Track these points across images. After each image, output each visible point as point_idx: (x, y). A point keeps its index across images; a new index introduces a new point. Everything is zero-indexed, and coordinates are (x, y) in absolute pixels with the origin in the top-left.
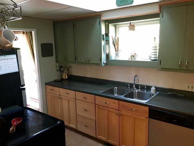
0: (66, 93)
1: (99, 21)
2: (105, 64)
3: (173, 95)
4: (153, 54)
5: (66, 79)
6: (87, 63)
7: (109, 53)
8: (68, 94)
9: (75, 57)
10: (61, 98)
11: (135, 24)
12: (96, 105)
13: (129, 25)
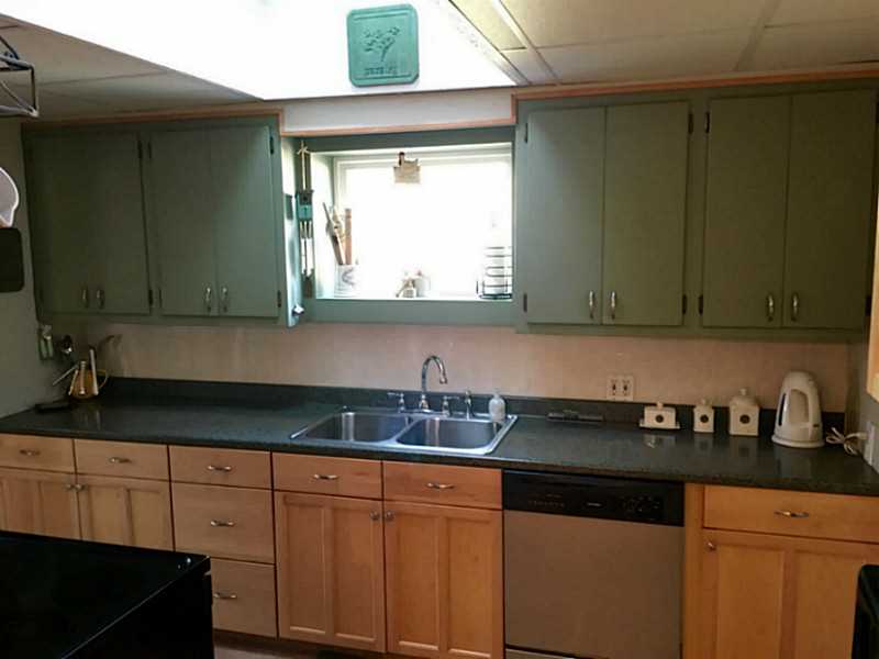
0: (115, 459)
1: (272, 139)
2: (297, 317)
3: (565, 418)
4: (491, 272)
5: (94, 397)
6: (213, 317)
7: (313, 271)
8: (126, 461)
9: (150, 293)
10: (83, 488)
11: (420, 159)
12: (276, 493)
13: (398, 160)
